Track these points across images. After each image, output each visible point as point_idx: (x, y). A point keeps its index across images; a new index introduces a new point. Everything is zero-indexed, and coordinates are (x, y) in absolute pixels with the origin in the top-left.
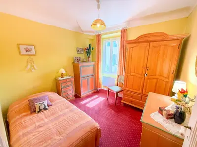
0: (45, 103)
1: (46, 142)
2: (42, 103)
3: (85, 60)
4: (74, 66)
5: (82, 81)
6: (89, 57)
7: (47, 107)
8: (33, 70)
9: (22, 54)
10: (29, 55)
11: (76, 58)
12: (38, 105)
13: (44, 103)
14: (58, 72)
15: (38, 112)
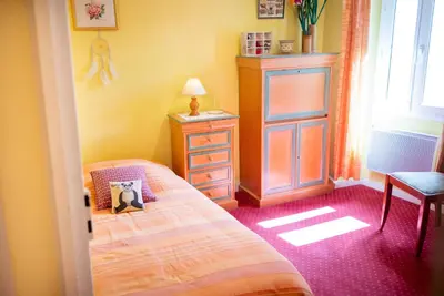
0: (138, 186)
1: (136, 279)
2: (127, 183)
3: (289, 48)
4: (240, 69)
5: (270, 137)
6: (307, 34)
7: (140, 201)
8: (107, 82)
9: (79, 25)
10: (99, 29)
11: (250, 36)
12: (116, 188)
13: (134, 187)
14: (180, 94)
15: (118, 210)
